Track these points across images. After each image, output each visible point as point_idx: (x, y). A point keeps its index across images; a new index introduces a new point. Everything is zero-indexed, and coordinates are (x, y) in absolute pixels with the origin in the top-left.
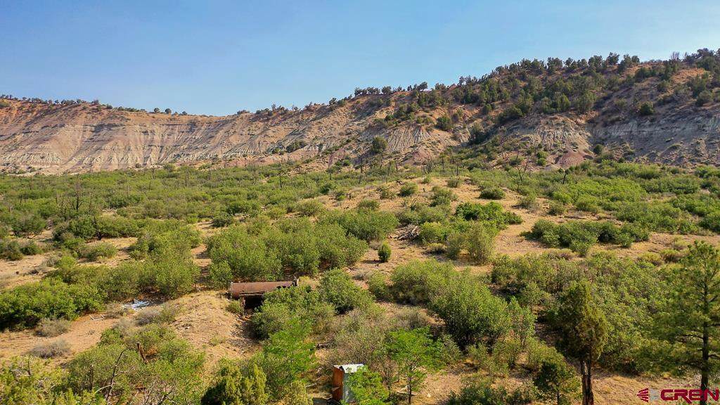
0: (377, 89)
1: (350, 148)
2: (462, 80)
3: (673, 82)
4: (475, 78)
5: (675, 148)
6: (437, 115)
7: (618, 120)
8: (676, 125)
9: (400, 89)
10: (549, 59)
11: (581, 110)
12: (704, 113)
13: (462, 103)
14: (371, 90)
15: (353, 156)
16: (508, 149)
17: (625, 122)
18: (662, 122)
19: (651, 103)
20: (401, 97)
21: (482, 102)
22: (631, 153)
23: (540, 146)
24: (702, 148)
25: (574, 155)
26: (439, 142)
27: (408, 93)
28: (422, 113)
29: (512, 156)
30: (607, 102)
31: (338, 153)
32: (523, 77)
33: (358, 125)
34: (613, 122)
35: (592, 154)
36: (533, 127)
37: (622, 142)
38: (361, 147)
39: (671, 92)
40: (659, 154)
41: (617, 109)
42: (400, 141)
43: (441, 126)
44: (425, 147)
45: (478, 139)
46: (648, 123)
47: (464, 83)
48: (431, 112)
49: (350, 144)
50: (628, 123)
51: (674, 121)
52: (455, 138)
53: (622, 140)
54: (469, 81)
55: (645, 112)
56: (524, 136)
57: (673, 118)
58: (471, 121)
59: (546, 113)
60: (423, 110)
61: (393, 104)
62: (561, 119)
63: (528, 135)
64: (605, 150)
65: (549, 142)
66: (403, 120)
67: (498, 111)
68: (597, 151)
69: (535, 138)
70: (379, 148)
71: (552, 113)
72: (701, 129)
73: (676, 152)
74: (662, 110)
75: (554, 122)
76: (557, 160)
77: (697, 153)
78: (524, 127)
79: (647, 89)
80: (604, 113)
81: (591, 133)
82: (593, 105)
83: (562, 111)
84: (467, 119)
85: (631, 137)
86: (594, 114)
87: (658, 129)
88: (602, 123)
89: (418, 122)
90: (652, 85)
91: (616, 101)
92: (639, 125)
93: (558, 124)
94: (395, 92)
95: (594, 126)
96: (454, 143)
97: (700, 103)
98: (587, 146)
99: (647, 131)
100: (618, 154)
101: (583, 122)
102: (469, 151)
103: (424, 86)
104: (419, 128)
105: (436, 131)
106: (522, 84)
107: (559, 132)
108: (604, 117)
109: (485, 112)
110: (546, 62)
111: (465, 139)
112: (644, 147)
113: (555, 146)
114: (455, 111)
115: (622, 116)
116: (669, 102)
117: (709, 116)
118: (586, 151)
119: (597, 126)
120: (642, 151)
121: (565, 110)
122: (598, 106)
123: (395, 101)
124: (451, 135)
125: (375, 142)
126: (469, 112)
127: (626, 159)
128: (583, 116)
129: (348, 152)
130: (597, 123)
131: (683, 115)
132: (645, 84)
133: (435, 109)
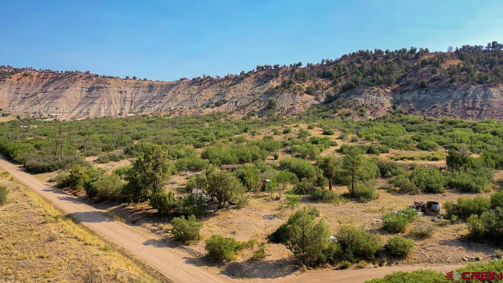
0: (270, 66)
1: (255, 105)
2: (323, 61)
3: (441, 68)
4: (331, 60)
5: (435, 107)
6: (306, 85)
7: (408, 90)
8: (438, 94)
9: (285, 66)
10: (375, 50)
11: (388, 84)
12: (453, 87)
13: (322, 78)
14: (267, 67)
15: (257, 110)
16: (345, 107)
17: (412, 91)
18: (431, 92)
19: (426, 81)
20: (285, 71)
21: (333, 77)
22: (413, 109)
23: (363, 105)
24: (449, 107)
25: (381, 110)
26: (307, 101)
27: (290, 69)
28: (297, 84)
29: (347, 110)
30: (404, 79)
31: (248, 108)
32: (359, 62)
33: (259, 89)
34: (405, 91)
35: (392, 110)
36: (360, 94)
38: (262, 104)
39: (438, 74)
40: (426, 110)
41: (408, 84)
42: (284, 101)
43: (309, 92)
44: (299, 105)
45: (330, 100)
46: (424, 92)
47: (325, 63)
48: (303, 84)
49: (255, 103)
50: (413, 92)
51: (437, 92)
52: (316, 99)
53: (409, 102)
54: (328, 62)
55: (423, 86)
56: (355, 99)
57: (437, 90)
58: (327, 89)
59: (368, 85)
60: (298, 82)
61: (281, 76)
62: (377, 89)
63: (357, 99)
64: (399, 108)
65: (369, 103)
66: (286, 88)
67: (343, 83)
68: (394, 108)
69: (361, 100)
70: (272, 105)
71: (371, 86)
72: (450, 97)
73: (435, 109)
74: (431, 85)
75: (372, 91)
76: (372, 113)
77: (446, 110)
78: (356, 93)
79: (426, 72)
80: (401, 86)
81: (393, 97)
82: (395, 81)
83: (377, 85)
84: (324, 87)
85: (414, 100)
87: (429, 95)
88: (400, 91)
89: (295, 90)
90: (429, 70)
91: (408, 79)
92: (419, 93)
93: (374, 92)
94: (281, 68)
95: (395, 93)
96: (316, 102)
97: (452, 81)
98: (390, 105)
99: (423, 97)
100: (405, 110)
101: (389, 91)
102: (324, 107)
103: (300, 64)
104: (296, 93)
105: (306, 95)
106: (358, 65)
107: (375, 97)
108: (401, 88)
109: (335, 83)
110: (374, 52)
111: (323, 100)
112: (420, 106)
113: (372, 105)
114: (317, 83)
115: (410, 88)
116: (437, 80)
117: (455, 89)
118: (388, 108)
119: (397, 93)
120: (419, 108)
121: (379, 84)
122: (398, 81)
123: (282, 74)
124: (315, 97)
125: (270, 102)
126: (325, 83)
127: (410, 113)
128: (389, 87)
129: (254, 108)
130: (397, 92)
131: (442, 88)
132: (425, 69)
133: (305, 81)
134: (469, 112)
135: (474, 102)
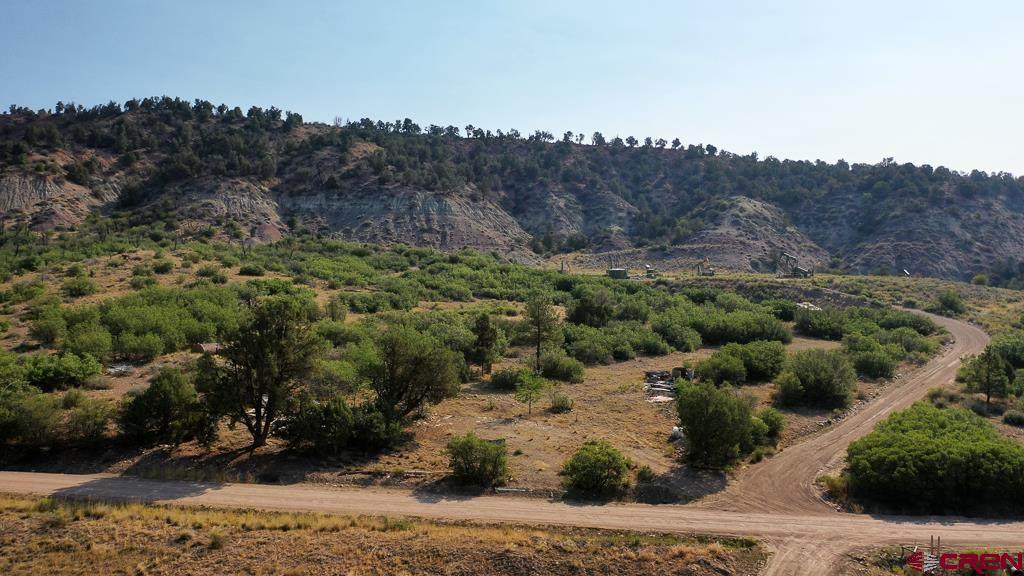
3: (352, 155)
5: (367, 225)
6: (61, 159)
7: (304, 190)
8: (364, 201)
11: (262, 175)
12: (387, 192)
16: (190, 217)
17: (311, 194)
18: (350, 197)
19: (336, 176)
21: (119, 148)
22: (325, 228)
23: (228, 216)
24: (391, 226)
25: (269, 228)
26: (78, 199)
28: (38, 157)
30: (287, 169)
32: (168, 121)
34: (300, 193)
35: (285, 227)
36: (212, 192)
37: (313, 216)
39: (352, 166)
40: (354, 231)
41: (301, 178)
42: (15, 195)
43: (73, 175)
44: (59, 206)
45: (129, 200)
46: (336, 197)
48: (53, 156)
50: (315, 195)
51: (361, 198)
52: (96, 195)
53: (313, 213)
55: (331, 185)
56: (204, 201)
57: (360, 194)
58: (111, 173)
59: (224, 175)
60: (38, 151)
62: (245, 185)
63: (209, 201)
64: (299, 224)
65: (237, 211)
66: (10, 163)
67: (145, 164)
68: (291, 224)
69: (220, 206)
71: (231, 176)
72: (387, 208)
73: (369, 229)
74: (347, 184)
75: (237, 187)
76: (252, 232)
77: (387, 231)
78: (201, 189)
79: (328, 159)
80: (287, 182)
81: (278, 202)
82: (275, 171)
83: (243, 175)
84: (104, 169)
85: (322, 212)
86: (277, 181)
87: (346, 204)
88: (288, 192)
89: (38, 169)
90: (333, 156)
91: (301, 170)
92: (327, 198)
93: (242, 190)
95: (279, 195)
97: (382, 181)
98: (278, 218)
99: (336, 205)
100: (313, 228)
101: (267, 189)
104: (43, 178)
105: (69, 185)
106: (169, 129)
107: (246, 200)
108: (289, 185)
109: (126, 162)
111: (112, 197)
112: (337, 222)
113: (245, 215)
114: (85, 157)
115: (308, 186)
116: (352, 176)
117: (393, 196)
118: (277, 223)
119: (282, 196)
120: (336, 226)
121: (246, 173)
122: (279, 172)
124: (90, 190)
126: (107, 161)
127: (323, 234)
128: (266, 183)
130: (282, 192)
131: (367, 192)
132: (325, 153)
133: (55, 151)
134: (426, 237)
135: (428, 221)
